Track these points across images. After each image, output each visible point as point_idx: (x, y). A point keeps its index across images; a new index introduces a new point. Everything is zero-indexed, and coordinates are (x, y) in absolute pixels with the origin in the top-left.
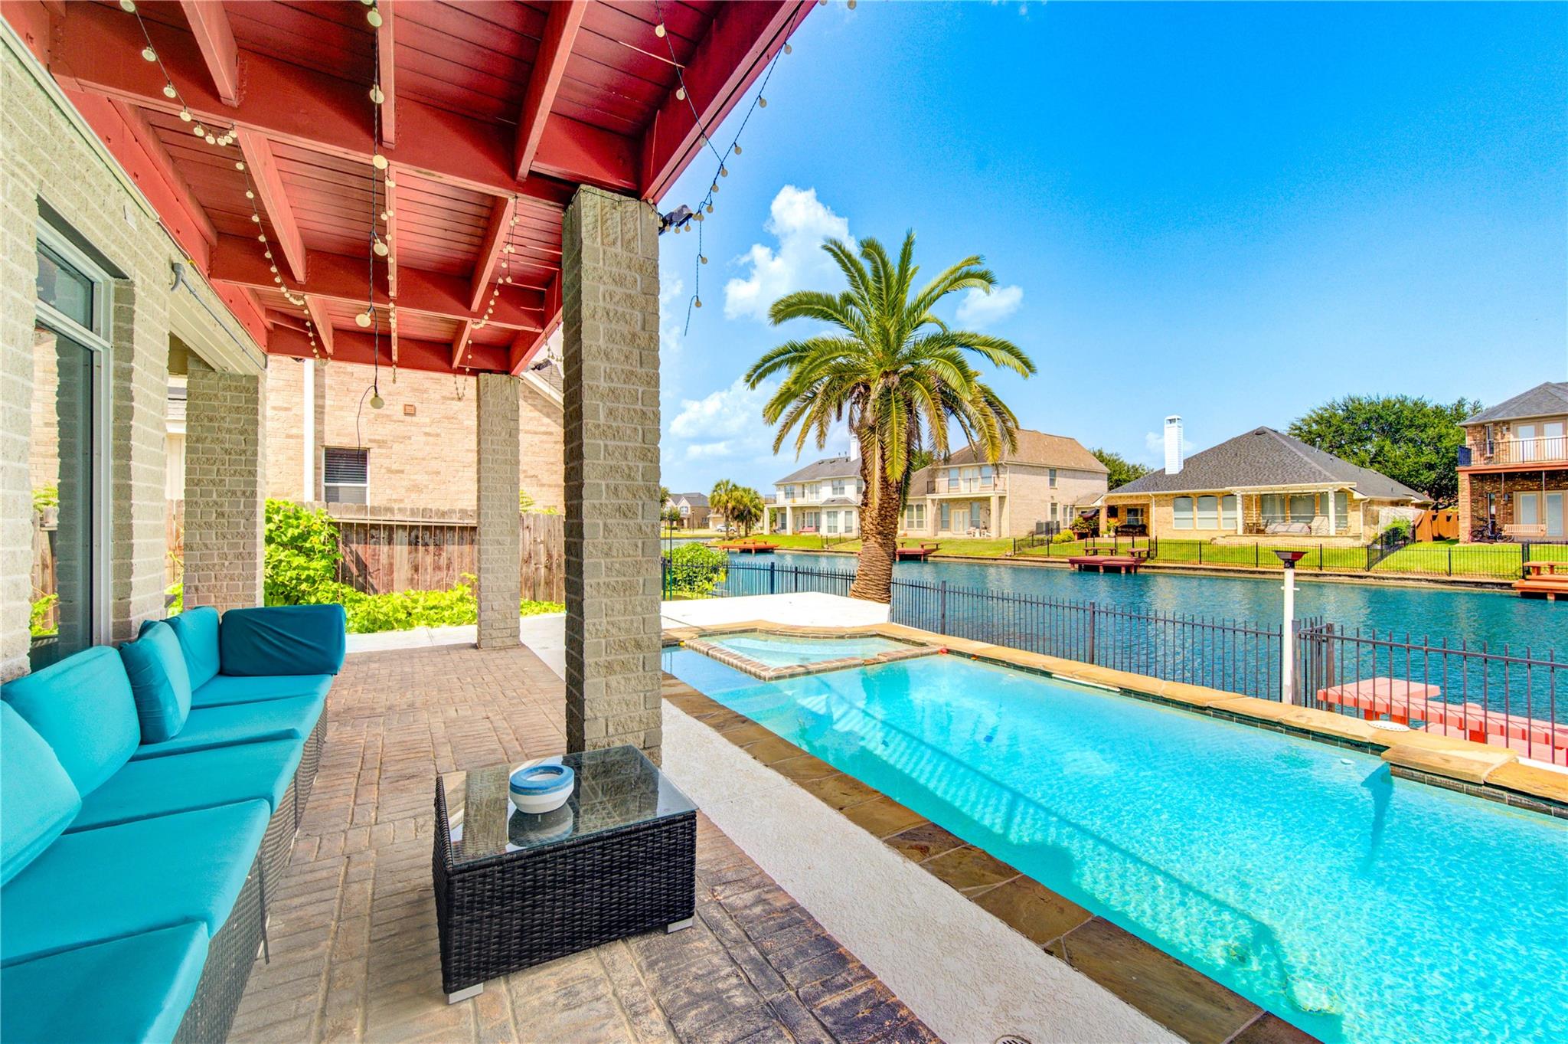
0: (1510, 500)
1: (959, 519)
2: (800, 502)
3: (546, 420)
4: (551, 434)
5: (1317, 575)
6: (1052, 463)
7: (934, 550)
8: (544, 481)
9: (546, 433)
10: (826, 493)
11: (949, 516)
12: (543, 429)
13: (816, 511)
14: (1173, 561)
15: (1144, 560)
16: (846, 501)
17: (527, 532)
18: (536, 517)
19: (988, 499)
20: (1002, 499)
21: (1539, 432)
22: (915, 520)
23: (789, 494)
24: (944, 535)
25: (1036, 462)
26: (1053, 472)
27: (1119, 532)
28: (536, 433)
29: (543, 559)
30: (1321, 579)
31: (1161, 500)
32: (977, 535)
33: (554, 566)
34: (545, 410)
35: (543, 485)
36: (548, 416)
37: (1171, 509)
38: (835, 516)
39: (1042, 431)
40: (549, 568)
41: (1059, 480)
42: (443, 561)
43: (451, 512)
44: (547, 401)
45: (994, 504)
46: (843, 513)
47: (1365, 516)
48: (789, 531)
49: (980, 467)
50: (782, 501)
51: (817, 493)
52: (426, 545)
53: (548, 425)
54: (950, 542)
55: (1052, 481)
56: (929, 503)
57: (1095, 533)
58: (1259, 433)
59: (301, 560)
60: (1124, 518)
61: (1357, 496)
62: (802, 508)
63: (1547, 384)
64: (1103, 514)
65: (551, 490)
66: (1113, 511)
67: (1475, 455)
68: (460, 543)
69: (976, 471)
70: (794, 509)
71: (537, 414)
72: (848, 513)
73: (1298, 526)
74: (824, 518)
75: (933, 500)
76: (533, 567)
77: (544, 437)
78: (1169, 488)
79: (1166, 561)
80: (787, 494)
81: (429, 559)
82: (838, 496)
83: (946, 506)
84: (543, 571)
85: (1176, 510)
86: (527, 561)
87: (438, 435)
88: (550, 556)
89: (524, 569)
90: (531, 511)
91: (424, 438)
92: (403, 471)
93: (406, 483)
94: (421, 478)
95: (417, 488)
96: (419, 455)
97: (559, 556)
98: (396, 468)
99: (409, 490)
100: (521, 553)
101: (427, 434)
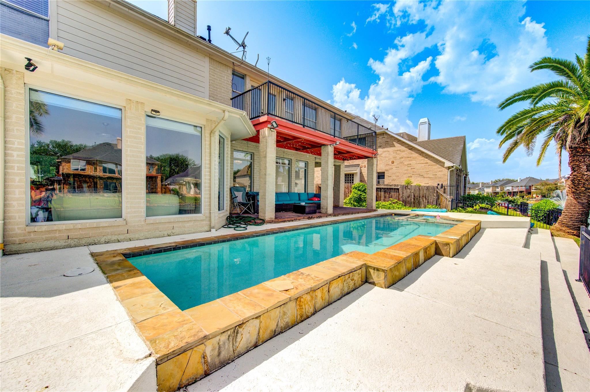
3: (426, 159)
4: (427, 163)
8: (425, 177)
12: (425, 162)
17: (409, 190)
18: (411, 186)
28: (423, 163)
29: (413, 197)
33: (416, 199)
34: (426, 157)
35: (425, 178)
36: (427, 158)
40: (414, 199)
42: (390, 196)
43: (392, 185)
52: (387, 192)
53: (426, 161)
59: (364, 194)
65: (427, 179)
68: (394, 192)
71: (423, 158)
76: (410, 198)
77: (426, 164)
81: (388, 196)
84: (413, 200)
86: (408, 197)
87: (398, 167)
88: (414, 196)
89: (408, 199)
90: (412, 184)
91: (395, 168)
92: (391, 176)
93: (392, 179)
94: (395, 178)
95: (394, 180)
96: (394, 172)
97: (417, 196)
98: (389, 175)
99: (392, 181)
100: (407, 195)
101: (396, 167)
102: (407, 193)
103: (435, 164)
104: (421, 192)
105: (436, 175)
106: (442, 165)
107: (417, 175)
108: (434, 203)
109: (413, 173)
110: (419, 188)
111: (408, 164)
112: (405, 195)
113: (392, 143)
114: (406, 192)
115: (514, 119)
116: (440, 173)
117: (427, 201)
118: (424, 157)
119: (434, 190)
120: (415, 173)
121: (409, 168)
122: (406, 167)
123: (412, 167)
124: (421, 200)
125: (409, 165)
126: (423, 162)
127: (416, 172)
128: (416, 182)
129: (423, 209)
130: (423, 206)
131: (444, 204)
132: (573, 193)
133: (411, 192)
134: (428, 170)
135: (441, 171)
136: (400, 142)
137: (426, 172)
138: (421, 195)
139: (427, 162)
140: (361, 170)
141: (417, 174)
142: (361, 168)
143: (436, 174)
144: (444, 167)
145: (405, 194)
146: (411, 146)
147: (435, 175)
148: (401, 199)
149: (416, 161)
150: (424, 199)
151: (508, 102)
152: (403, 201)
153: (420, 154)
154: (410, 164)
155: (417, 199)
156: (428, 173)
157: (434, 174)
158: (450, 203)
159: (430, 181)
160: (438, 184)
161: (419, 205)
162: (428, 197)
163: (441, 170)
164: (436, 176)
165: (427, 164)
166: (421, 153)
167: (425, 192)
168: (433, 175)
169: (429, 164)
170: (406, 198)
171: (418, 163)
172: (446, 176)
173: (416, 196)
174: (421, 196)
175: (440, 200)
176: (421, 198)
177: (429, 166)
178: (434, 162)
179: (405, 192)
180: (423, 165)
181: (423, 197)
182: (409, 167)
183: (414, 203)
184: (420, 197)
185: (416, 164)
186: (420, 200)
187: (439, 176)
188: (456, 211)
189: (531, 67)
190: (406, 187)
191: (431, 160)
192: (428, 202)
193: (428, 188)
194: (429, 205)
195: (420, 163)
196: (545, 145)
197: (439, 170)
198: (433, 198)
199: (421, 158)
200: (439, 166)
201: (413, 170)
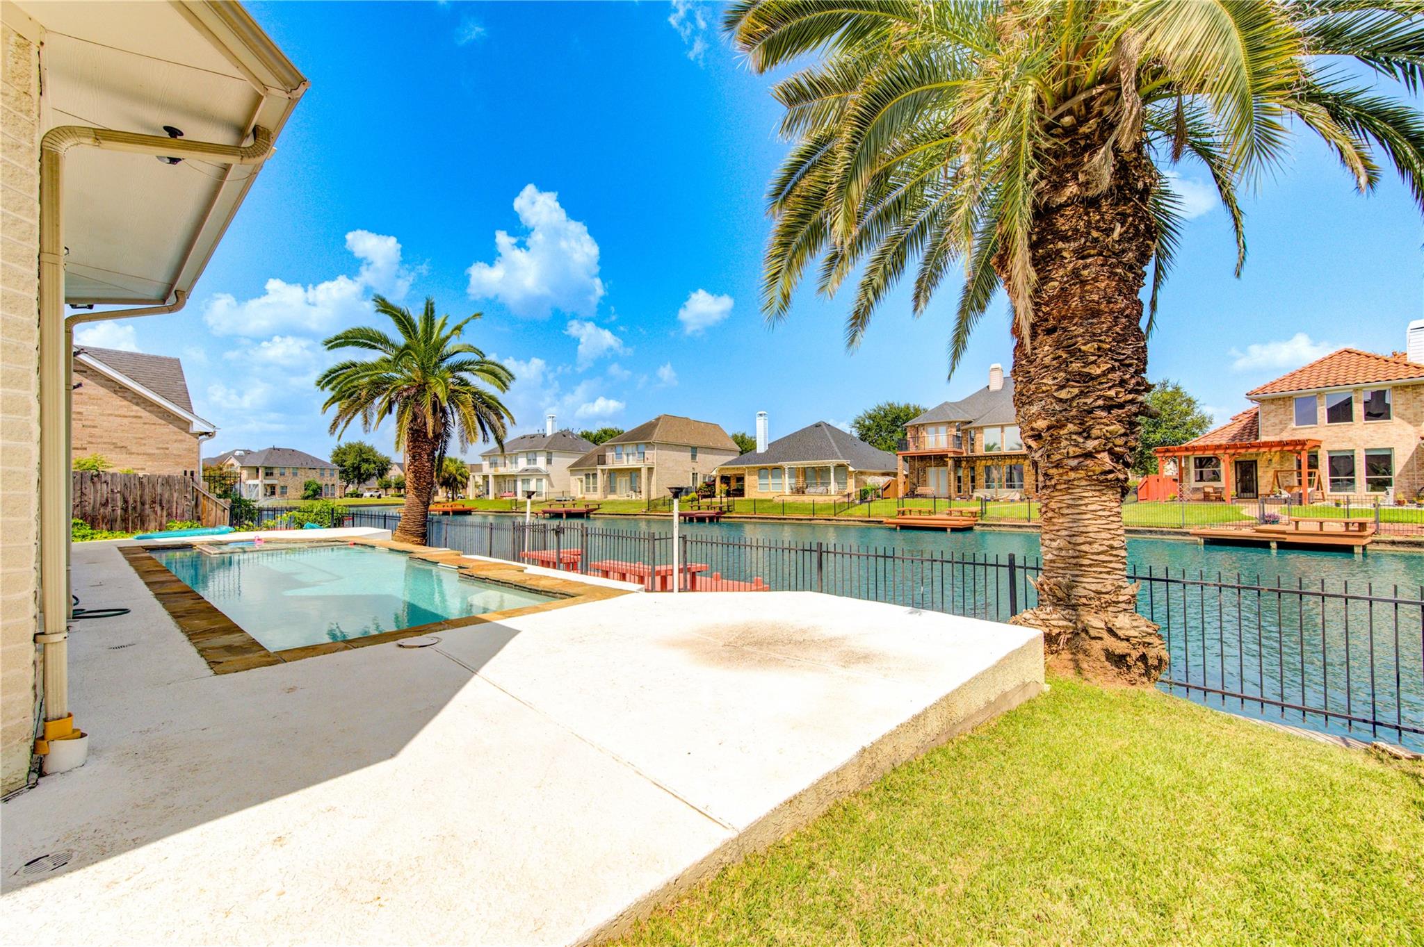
0: (925, 473)
1: (623, 483)
2: (502, 470)
3: (135, 408)
4: (140, 417)
5: (810, 520)
6: (693, 443)
7: (595, 509)
8: (133, 451)
9: (136, 417)
10: (522, 463)
11: (615, 483)
12: (133, 414)
13: (514, 478)
14: (741, 513)
15: (725, 513)
16: (537, 470)
17: (104, 486)
18: (113, 475)
19: (639, 470)
20: (650, 470)
21: (937, 432)
22: (591, 486)
23: (494, 464)
24: (611, 497)
25: (680, 442)
26: (694, 450)
27: (728, 494)
28: (125, 416)
29: (120, 503)
30: (813, 522)
31: (752, 471)
32: (634, 497)
33: (130, 508)
34: (135, 401)
35: (131, 453)
36: (137, 404)
37: (756, 477)
38: (528, 483)
39: (692, 418)
40: (125, 510)
41: (699, 456)
44: (135, 394)
45: (644, 473)
46: (534, 480)
47: (856, 482)
48: (491, 497)
49: (637, 444)
50: (487, 469)
51: (516, 463)
53: (137, 411)
54: (613, 503)
55: (694, 457)
56: (599, 473)
57: (713, 495)
58: (817, 426)
60: (734, 485)
61: (851, 469)
62: (503, 476)
63: (946, 403)
64: (718, 481)
65: (140, 456)
66: (725, 479)
67: (911, 444)
69: (635, 447)
70: (496, 477)
71: (126, 403)
72: (539, 480)
73: (821, 489)
74: (519, 484)
75: (602, 470)
76: (109, 508)
77: (134, 420)
78: (756, 463)
79: (737, 513)
80: (491, 464)
82: (532, 466)
83: (613, 473)
84: (119, 512)
85: (760, 477)
86: (105, 504)
88: (126, 502)
89: (102, 510)
90: (111, 471)
97: (135, 502)
100: (98, 499)
103: (164, 422)
104: (147, 490)
105: (167, 449)
106: (183, 426)
107: (105, 446)
108: (186, 515)
109: (90, 440)
110: (130, 481)
112: (92, 502)
114: (96, 491)
115: (341, 369)
116: (176, 445)
117: (165, 513)
119: (187, 486)
120: (99, 440)
124: (148, 510)
126: (127, 414)
127: (102, 437)
128: (118, 465)
129: (157, 533)
130: (153, 524)
131: (212, 518)
133: (112, 491)
134: (142, 436)
135: (181, 441)
137: (136, 438)
138: (148, 499)
139: (139, 414)
141: (105, 443)
143: (166, 446)
144: (186, 432)
145: (90, 498)
147: (163, 449)
149: (99, 405)
150: (158, 508)
153: (114, 391)
155: (134, 508)
156: (143, 442)
157: (160, 446)
158: (227, 513)
159: (150, 463)
160: (185, 472)
161: (143, 523)
162: (169, 502)
163: (180, 438)
164: (167, 452)
165: (139, 421)
166: (120, 389)
167: (159, 490)
168: (158, 448)
169: (148, 421)
170: (93, 508)
171: (110, 415)
172: (193, 452)
173: (131, 501)
174: (148, 502)
175: (200, 508)
176: (147, 506)
177: (146, 426)
178: (160, 418)
179: (89, 491)
180: (125, 421)
181: (154, 502)
183: (125, 520)
184: (143, 504)
185: (101, 415)
186: (143, 510)
187: (175, 452)
190: (96, 479)
191: (150, 411)
192: (169, 515)
193: (168, 481)
194: (173, 522)
197: (175, 437)
198: (183, 504)
199: (117, 401)
200: (176, 429)
201: (92, 430)
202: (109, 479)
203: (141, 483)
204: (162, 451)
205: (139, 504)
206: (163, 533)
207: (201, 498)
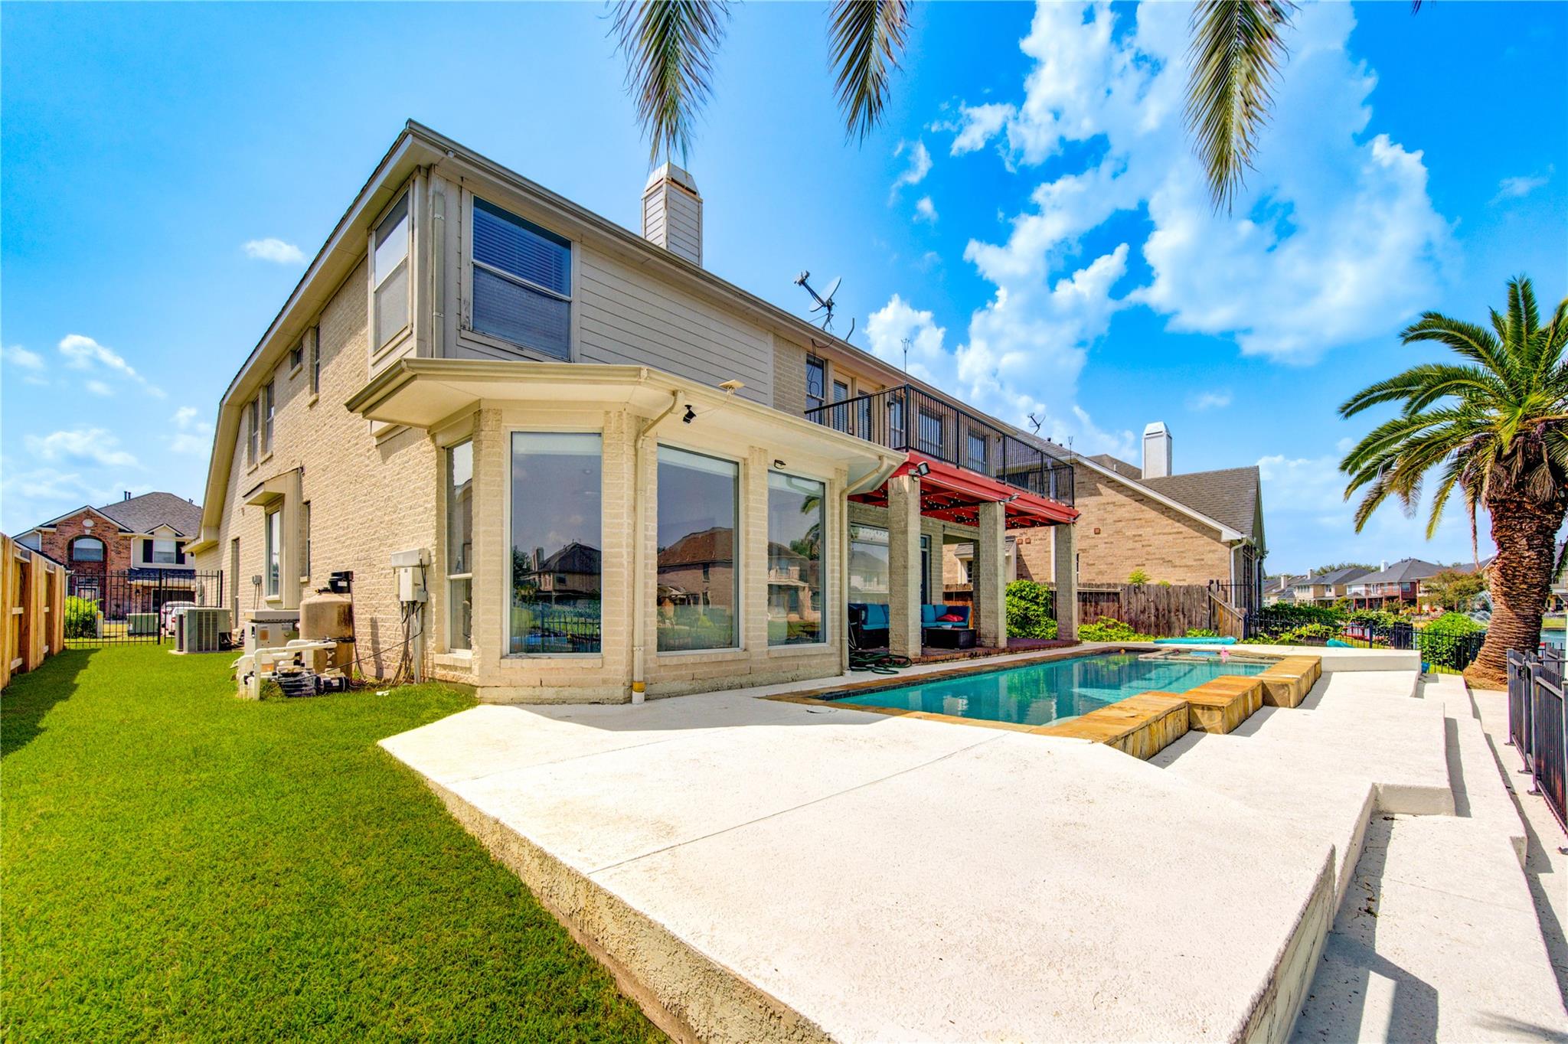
3: (1177, 524)
4: (1181, 533)
8: (1177, 564)
9: (1178, 533)
12: (1175, 530)
17: (1142, 595)
18: (1149, 586)
28: (1171, 533)
29: (1153, 611)
33: (1160, 615)
34: (1176, 518)
35: (1175, 567)
36: (1179, 521)
40: (1157, 617)
42: (1099, 611)
43: (1102, 585)
52: (1090, 602)
53: (1179, 527)
59: (1035, 607)
65: (1182, 569)
68: (1107, 601)
71: (1170, 521)
76: (1146, 615)
77: (1177, 536)
81: (1092, 609)
84: (1153, 618)
86: (1143, 612)
87: (1112, 543)
88: (1157, 610)
89: (1141, 617)
90: (1148, 583)
91: (1104, 545)
92: (1094, 564)
93: (1096, 570)
94: (1103, 567)
95: (1101, 573)
96: (1102, 554)
97: (1164, 609)
98: (1091, 562)
99: (1097, 574)
100: (1139, 607)
101: (1106, 543)
102: (1138, 603)
103: (1197, 534)
104: (1172, 599)
105: (1203, 560)
106: (1215, 536)
107: (1156, 561)
108: (1204, 624)
109: (1147, 557)
110: (1168, 591)
111: (1135, 536)
112: (1135, 608)
113: (1092, 487)
114: (1137, 600)
116: (1211, 555)
117: (1186, 621)
118: (1173, 519)
119: (1204, 595)
120: (1153, 556)
121: (1138, 545)
122: (1131, 541)
123: (1144, 543)
124: (1173, 619)
125: (1137, 538)
126: (1171, 531)
127: (1154, 554)
128: (1157, 577)
129: (1180, 639)
130: (1177, 631)
131: (1228, 627)
132: (1505, 594)
133: (1148, 600)
134: (1181, 550)
135: (1214, 551)
136: (1112, 484)
137: (1178, 552)
138: (1173, 607)
139: (1180, 530)
140: (1018, 550)
141: (1157, 558)
142: (1020, 546)
143: (1203, 557)
144: (1219, 542)
145: (1134, 606)
146: (1140, 494)
147: (1199, 560)
148: (1126, 617)
149: (1152, 527)
150: (1181, 616)
151: (1359, 402)
152: (1130, 622)
153: (1163, 513)
154: (1140, 535)
155: (1164, 615)
156: (1184, 555)
157: (1198, 557)
158: (1242, 623)
159: (1189, 575)
160: (1212, 582)
161: (1170, 629)
162: (1189, 610)
163: (1213, 548)
164: (1203, 563)
165: (1181, 536)
166: (1165, 510)
167: (1181, 600)
168: (1195, 560)
169: (1186, 535)
170: (1136, 614)
171: (1160, 534)
172: (1225, 562)
173: (1161, 610)
174: (1173, 610)
175: (1217, 618)
176: (1172, 614)
177: (1185, 540)
178: (1197, 531)
179: (1133, 600)
180: (1171, 537)
181: (1178, 610)
182: (1136, 541)
183: (1157, 626)
184: (1169, 612)
185: (1154, 535)
186: (1170, 617)
187: (1209, 563)
188: (1257, 641)
189: (1403, 335)
190: (1137, 590)
191: (1188, 526)
192: (1190, 623)
193: (1188, 590)
194: (1192, 630)
195: (1164, 534)
196: (1442, 496)
197: (1208, 548)
198: (1202, 612)
199: (1164, 521)
200: (1210, 540)
201: (1148, 548)
202: (1145, 589)
203: (1168, 593)
204: (1198, 563)
205: (1167, 612)
206: (1184, 639)
207: (1218, 609)
